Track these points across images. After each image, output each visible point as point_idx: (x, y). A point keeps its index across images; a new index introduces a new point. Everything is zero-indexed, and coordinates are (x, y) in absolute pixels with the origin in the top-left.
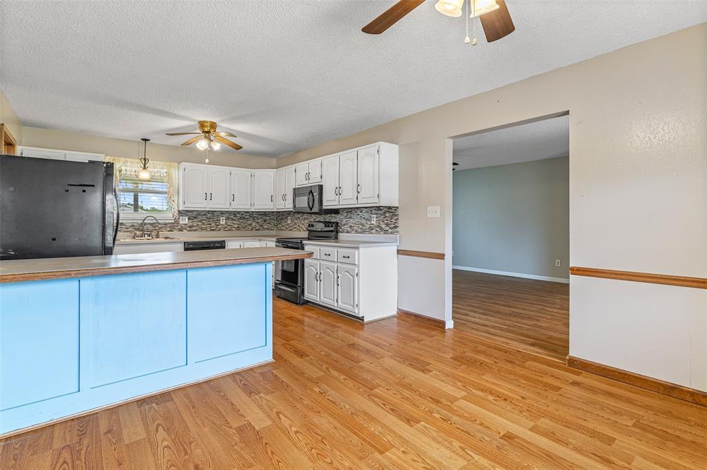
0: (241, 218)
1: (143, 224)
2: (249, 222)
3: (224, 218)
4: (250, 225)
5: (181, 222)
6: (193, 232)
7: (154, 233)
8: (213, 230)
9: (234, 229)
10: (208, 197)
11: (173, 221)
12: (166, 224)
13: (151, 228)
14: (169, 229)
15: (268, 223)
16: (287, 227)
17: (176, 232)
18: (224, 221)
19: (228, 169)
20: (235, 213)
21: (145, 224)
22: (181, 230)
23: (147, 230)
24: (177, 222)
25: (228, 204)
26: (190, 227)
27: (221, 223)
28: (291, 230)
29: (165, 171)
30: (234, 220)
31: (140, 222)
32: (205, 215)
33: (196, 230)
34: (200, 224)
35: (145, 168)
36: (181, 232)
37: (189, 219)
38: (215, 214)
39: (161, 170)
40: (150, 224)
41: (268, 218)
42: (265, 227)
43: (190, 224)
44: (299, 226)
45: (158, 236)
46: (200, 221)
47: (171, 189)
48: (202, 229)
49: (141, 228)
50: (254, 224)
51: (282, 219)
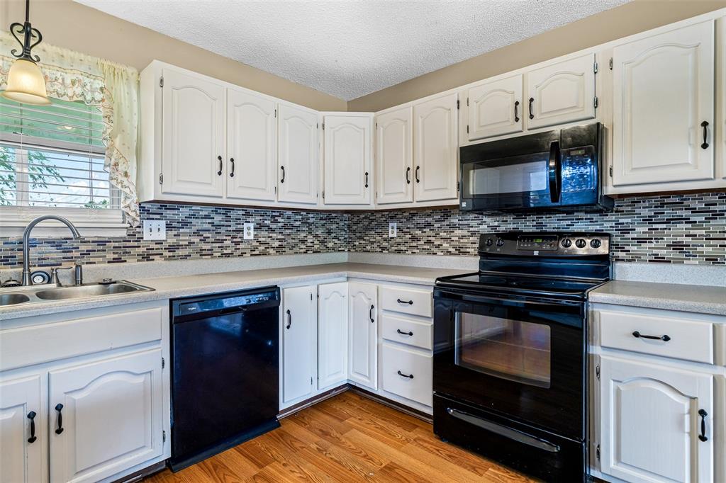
0: (285, 226)
1: (25, 244)
2: (303, 235)
3: (252, 225)
4: (303, 241)
5: (147, 236)
6: (179, 263)
7: (65, 272)
8: (228, 255)
9: (271, 251)
10: (228, 166)
11: (123, 234)
12: (102, 242)
13: (54, 254)
14: (111, 256)
15: (335, 237)
16: (385, 244)
17: (132, 263)
18: (252, 231)
19: (272, 101)
20: (276, 212)
21: (33, 244)
22: (146, 257)
23: (42, 262)
24: (134, 236)
25: (271, 188)
26: (172, 248)
27: (246, 237)
28: (399, 252)
29: (98, 84)
30: (273, 231)
31: (15, 236)
32: (207, 217)
33: (186, 257)
34: (196, 239)
35: (26, 56)
36: (145, 263)
37: (169, 227)
38: (233, 214)
39: (87, 80)
40: (51, 242)
41: (334, 226)
42: (330, 245)
43: (172, 241)
44: (429, 242)
45: (78, 280)
46: (197, 233)
47: (117, 141)
48: (202, 253)
49: (19, 255)
50: (310, 239)
51: (367, 228)
